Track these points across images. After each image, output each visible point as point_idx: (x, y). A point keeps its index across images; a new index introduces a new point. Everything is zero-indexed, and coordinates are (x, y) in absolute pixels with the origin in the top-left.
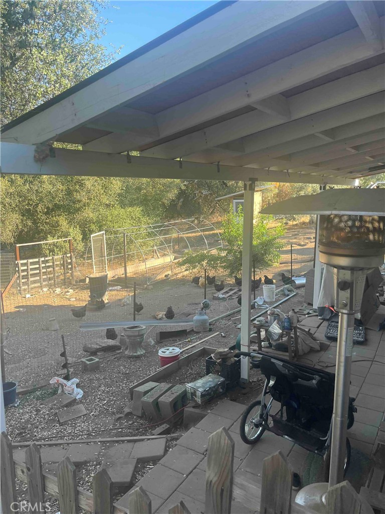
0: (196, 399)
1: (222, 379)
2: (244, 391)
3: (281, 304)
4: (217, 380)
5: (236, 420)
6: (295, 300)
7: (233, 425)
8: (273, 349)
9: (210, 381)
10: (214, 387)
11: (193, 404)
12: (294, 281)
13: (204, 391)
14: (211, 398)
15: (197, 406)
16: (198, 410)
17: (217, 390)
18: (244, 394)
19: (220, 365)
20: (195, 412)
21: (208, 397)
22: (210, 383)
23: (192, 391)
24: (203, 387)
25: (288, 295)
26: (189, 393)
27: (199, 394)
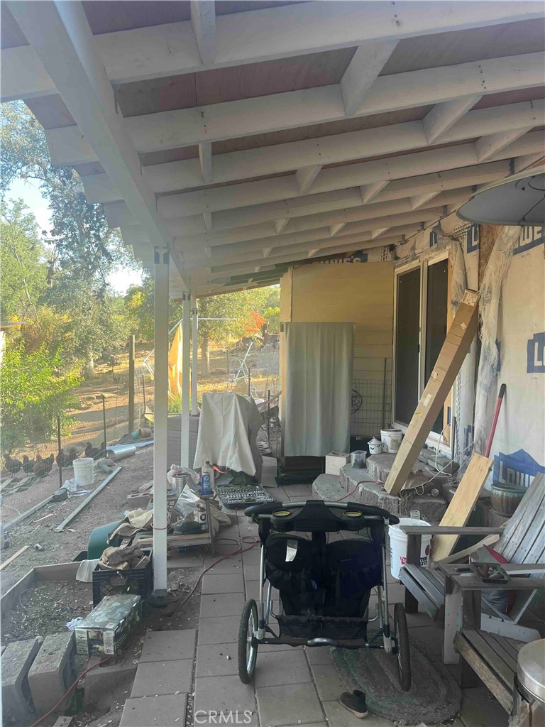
0: (101, 648)
1: (136, 598)
2: (168, 610)
3: (107, 485)
4: (129, 601)
5: (192, 656)
6: (127, 476)
7: (194, 667)
8: (177, 535)
9: (117, 607)
10: (129, 615)
11: (98, 661)
12: (111, 452)
13: (119, 625)
14: (130, 637)
15: (106, 661)
16: (110, 667)
17: (134, 619)
18: (170, 615)
19: (124, 575)
20: (108, 673)
21: (124, 636)
22: (120, 610)
23: (92, 634)
24: (112, 620)
25: (111, 472)
26: (83, 642)
27: (109, 635)
